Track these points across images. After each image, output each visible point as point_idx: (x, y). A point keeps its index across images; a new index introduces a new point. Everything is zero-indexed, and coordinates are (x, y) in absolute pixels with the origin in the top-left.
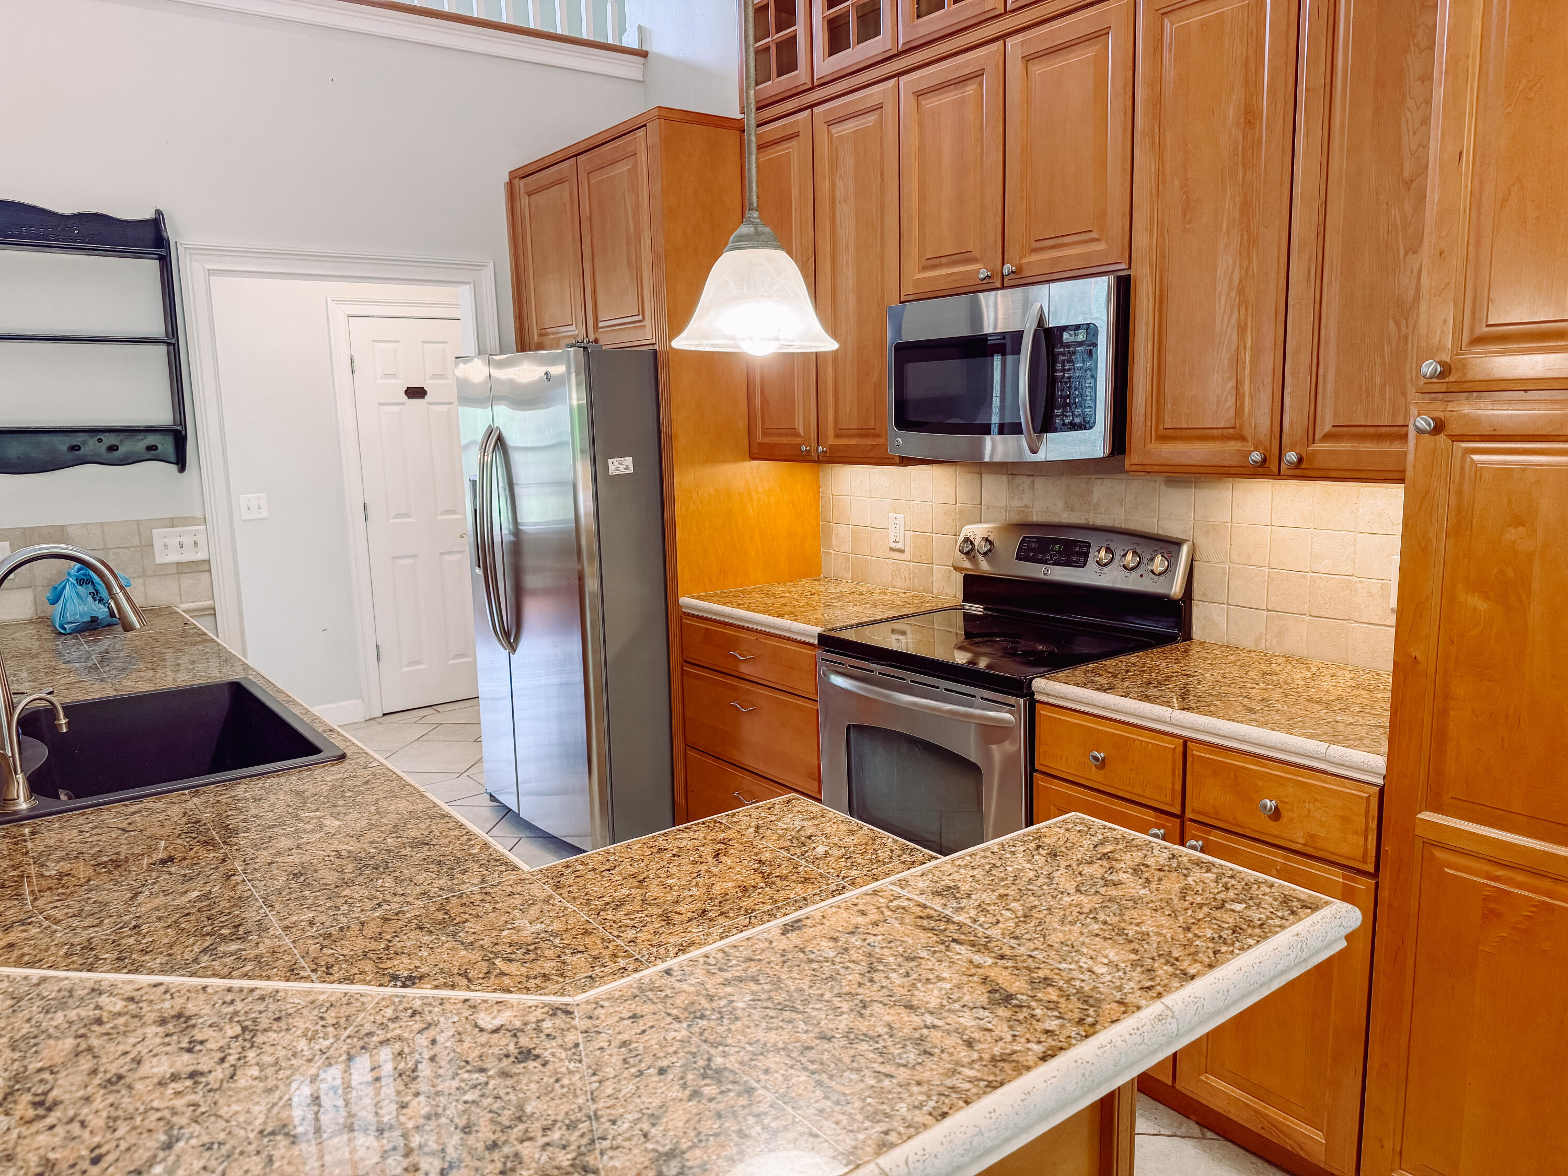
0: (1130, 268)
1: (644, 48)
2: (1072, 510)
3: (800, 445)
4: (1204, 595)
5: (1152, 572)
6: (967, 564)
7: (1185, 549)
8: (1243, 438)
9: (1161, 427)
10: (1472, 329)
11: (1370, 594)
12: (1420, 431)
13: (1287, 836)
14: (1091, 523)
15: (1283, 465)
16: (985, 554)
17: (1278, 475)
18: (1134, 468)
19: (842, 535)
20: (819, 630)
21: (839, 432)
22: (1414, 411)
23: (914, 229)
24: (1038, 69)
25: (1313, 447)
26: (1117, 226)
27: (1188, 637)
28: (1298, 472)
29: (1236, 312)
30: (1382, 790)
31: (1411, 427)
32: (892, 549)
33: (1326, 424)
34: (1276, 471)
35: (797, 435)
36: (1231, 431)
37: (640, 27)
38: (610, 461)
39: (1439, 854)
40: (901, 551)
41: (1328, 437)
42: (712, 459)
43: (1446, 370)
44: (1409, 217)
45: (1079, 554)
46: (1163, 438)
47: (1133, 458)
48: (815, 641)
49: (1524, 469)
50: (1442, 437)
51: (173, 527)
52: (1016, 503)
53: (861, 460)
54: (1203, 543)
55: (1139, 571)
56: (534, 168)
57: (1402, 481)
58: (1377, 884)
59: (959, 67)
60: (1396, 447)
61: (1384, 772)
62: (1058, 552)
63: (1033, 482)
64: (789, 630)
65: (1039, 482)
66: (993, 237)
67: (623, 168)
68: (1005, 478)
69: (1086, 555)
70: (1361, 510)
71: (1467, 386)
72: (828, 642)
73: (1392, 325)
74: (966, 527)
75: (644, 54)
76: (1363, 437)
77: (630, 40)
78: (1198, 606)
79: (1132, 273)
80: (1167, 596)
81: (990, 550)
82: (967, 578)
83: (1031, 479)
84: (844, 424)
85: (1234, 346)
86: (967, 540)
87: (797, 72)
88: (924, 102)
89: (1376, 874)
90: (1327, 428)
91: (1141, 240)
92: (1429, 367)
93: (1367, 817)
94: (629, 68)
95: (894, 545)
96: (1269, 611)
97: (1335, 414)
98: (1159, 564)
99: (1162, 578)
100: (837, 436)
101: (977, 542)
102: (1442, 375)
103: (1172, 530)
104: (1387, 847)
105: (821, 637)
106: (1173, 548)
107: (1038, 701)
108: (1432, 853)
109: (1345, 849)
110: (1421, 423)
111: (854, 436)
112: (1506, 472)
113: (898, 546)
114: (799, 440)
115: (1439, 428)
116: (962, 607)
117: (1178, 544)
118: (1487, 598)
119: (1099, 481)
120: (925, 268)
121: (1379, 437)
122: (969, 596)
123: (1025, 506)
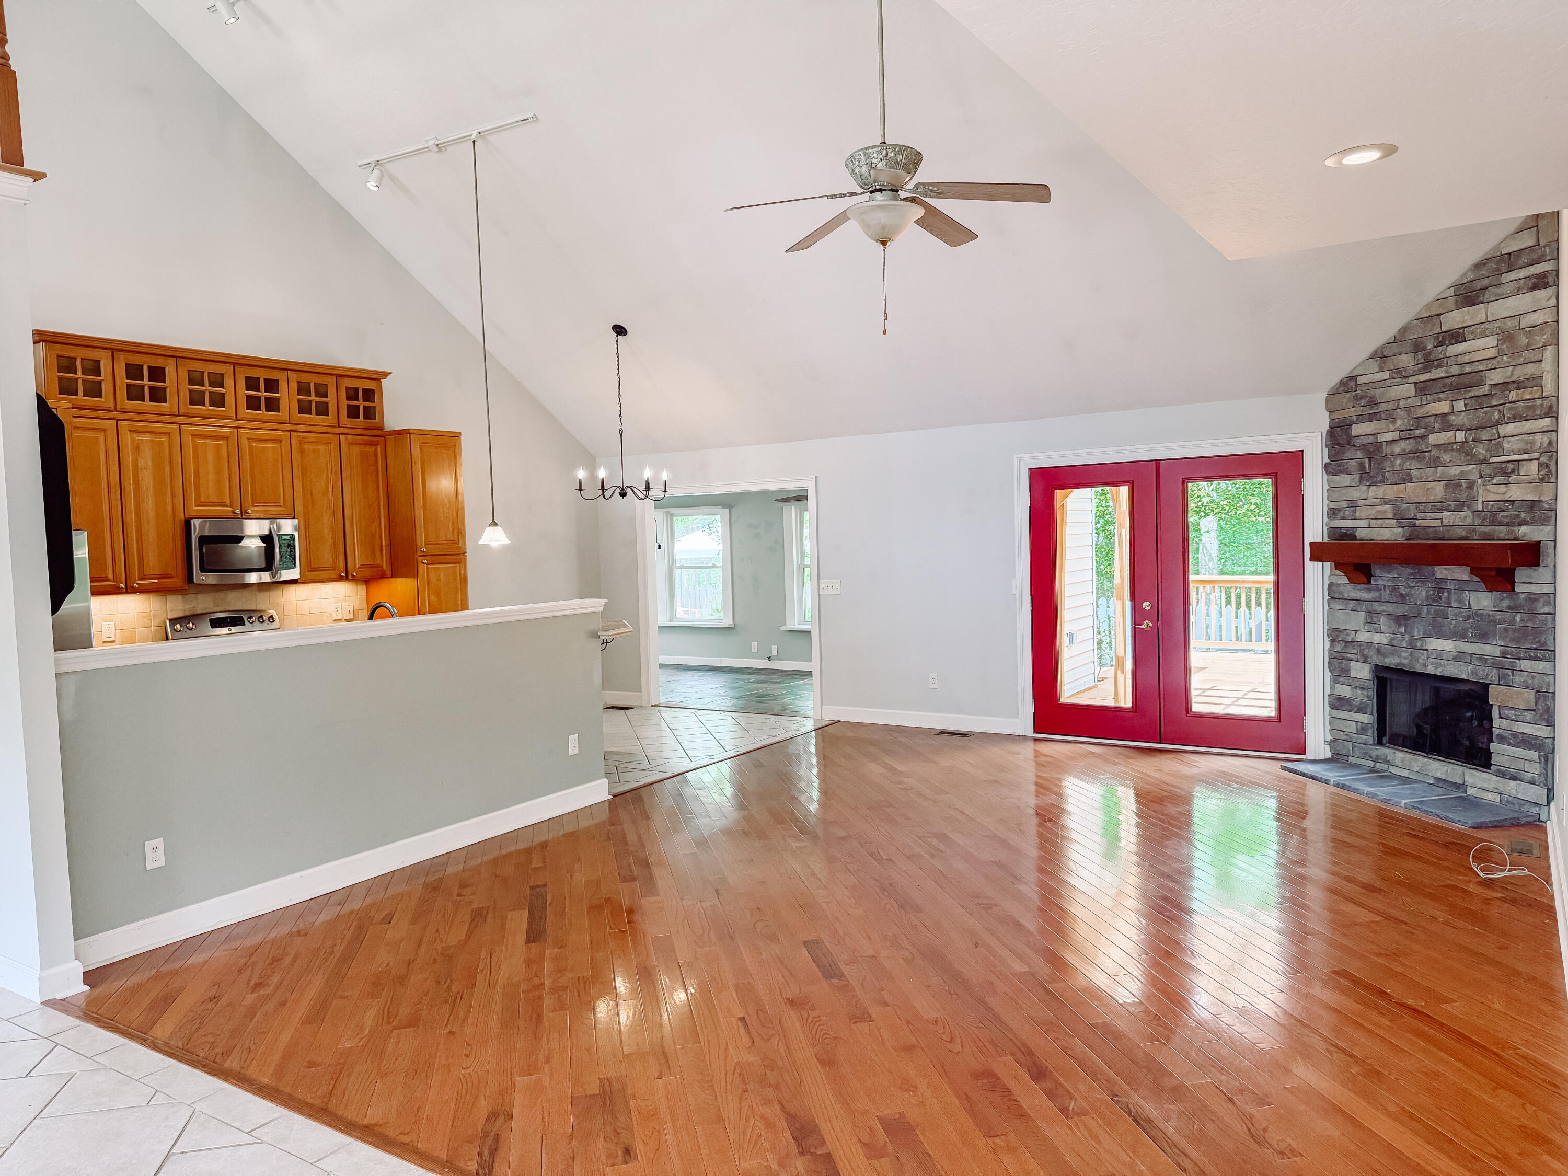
8: (335, 570)
9: (310, 568)
10: (426, 542)
12: (422, 563)
15: (349, 576)
21: (144, 577)
23: (191, 488)
24: (254, 444)
25: (356, 571)
26: (288, 502)
29: (330, 534)
36: (332, 568)
40: (112, 641)
46: (310, 571)
59: (216, 431)
66: (237, 497)
73: (371, 539)
84: (148, 573)
87: (102, 400)
88: (194, 439)
95: (107, 640)
97: (360, 562)
100: (142, 579)
111: (156, 578)
120: (199, 505)
123: (194, 607)
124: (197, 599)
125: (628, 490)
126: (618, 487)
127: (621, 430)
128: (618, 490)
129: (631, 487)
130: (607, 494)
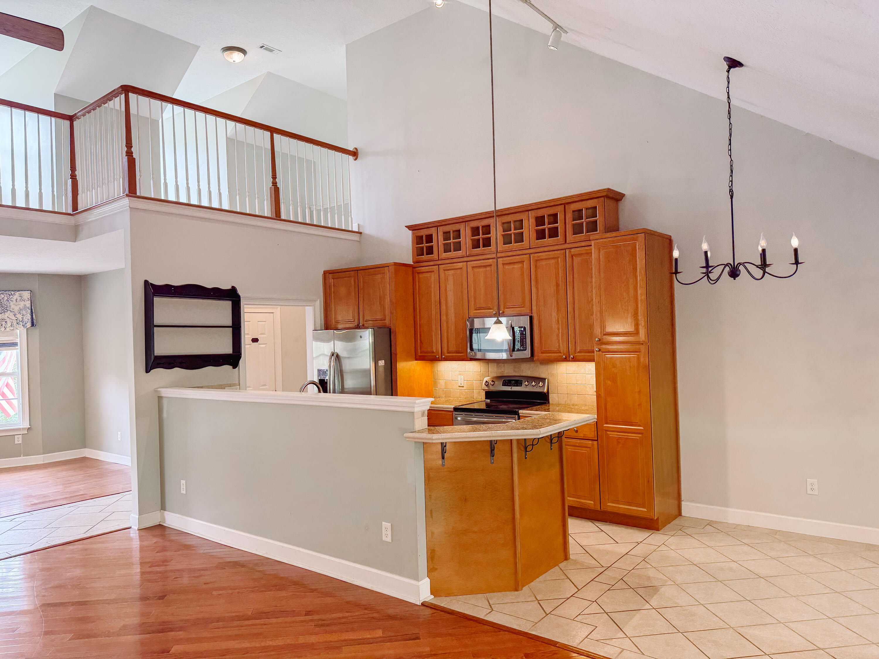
0: (532, 314)
1: (360, 231)
2: (516, 372)
3: (436, 356)
4: (552, 392)
5: (540, 386)
6: (487, 388)
7: (546, 380)
8: (561, 353)
9: (542, 350)
10: (603, 333)
11: (590, 388)
12: (596, 351)
13: (580, 436)
14: (521, 375)
15: (570, 358)
16: (493, 385)
17: (569, 361)
18: (536, 360)
19: (442, 383)
20: (453, 406)
21: (449, 352)
22: (595, 347)
23: (472, 299)
24: (507, 267)
25: (576, 355)
26: (527, 304)
27: (549, 403)
28: (573, 360)
29: (557, 325)
30: (597, 422)
31: (595, 350)
32: (459, 386)
33: (578, 350)
34: (568, 360)
35: (433, 353)
36: (558, 351)
37: (358, 224)
38: (379, 361)
39: (608, 433)
40: (463, 387)
41: (578, 352)
42: (406, 360)
43: (600, 340)
44: (591, 308)
45: (520, 383)
46: (542, 353)
47: (535, 358)
48: (452, 410)
49: (614, 358)
50: (600, 352)
51: (230, 387)
52: (500, 371)
53: (457, 360)
54: (550, 378)
55: (536, 386)
56: (336, 271)
57: (594, 361)
58: (598, 442)
59: (485, 263)
60: (592, 354)
61: (597, 418)
62: (514, 383)
63: (504, 365)
64: (443, 408)
65: (506, 365)
66: (496, 303)
67: (379, 276)
68: (496, 364)
69: (522, 383)
70: (586, 369)
71: (603, 343)
72: (456, 409)
73: (589, 329)
74: (485, 378)
75: (361, 233)
76: (586, 352)
77: (355, 229)
78: (550, 395)
79: (533, 315)
80: (544, 392)
81: (494, 384)
82: (486, 392)
83: (503, 364)
84: (450, 350)
85: (557, 333)
86: (486, 381)
87: (433, 255)
88: (474, 269)
89: (597, 440)
90: (578, 351)
91: (534, 308)
92: (597, 340)
93: (594, 428)
94: (356, 237)
95: (460, 385)
96: (567, 394)
97: (580, 348)
98: (541, 384)
99: (542, 388)
100: (448, 353)
101: (489, 382)
102: (599, 341)
103: (543, 376)
104: (599, 433)
105: (454, 408)
106: (544, 380)
107: (521, 416)
108: (607, 433)
109: (591, 436)
110: (597, 349)
111: (454, 353)
112: (611, 358)
113: (462, 385)
114: (435, 354)
115: (600, 350)
116: (485, 401)
117: (545, 379)
118: (611, 382)
119: (523, 364)
120: (476, 310)
121: (589, 352)
122: (487, 398)
123: (502, 371)
124: (504, 366)
125: (741, 268)
126: (727, 265)
127: (731, 191)
128: (727, 269)
129: (743, 264)
130: (714, 276)
